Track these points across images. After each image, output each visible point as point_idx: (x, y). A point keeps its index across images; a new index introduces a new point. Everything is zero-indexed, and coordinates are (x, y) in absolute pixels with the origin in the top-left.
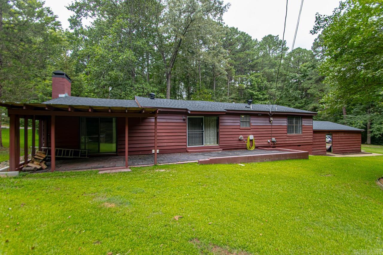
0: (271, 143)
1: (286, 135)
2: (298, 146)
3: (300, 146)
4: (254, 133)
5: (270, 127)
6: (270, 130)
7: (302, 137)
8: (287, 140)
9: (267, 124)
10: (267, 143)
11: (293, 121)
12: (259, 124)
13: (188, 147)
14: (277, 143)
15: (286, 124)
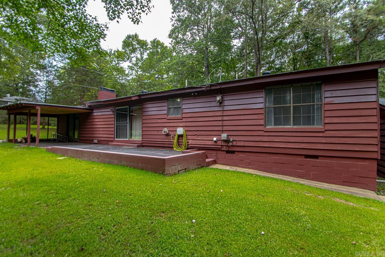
0: (219, 143)
1: (261, 128)
2: (307, 156)
3: (316, 157)
4: (188, 124)
5: (220, 114)
6: (220, 118)
7: (321, 135)
8: (265, 139)
9: (213, 109)
10: (210, 143)
11: (284, 97)
12: (197, 110)
13: (116, 139)
14: (234, 143)
15: (261, 106)
